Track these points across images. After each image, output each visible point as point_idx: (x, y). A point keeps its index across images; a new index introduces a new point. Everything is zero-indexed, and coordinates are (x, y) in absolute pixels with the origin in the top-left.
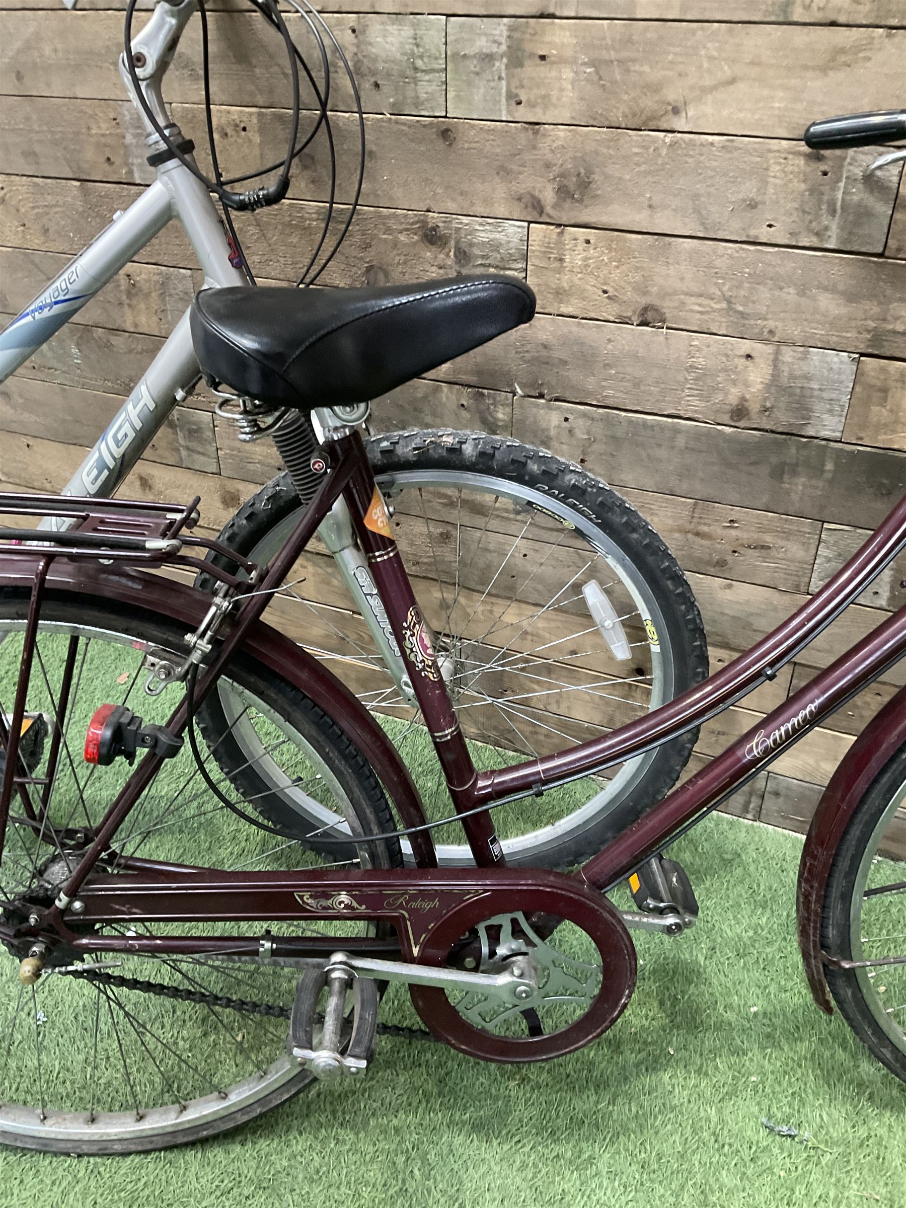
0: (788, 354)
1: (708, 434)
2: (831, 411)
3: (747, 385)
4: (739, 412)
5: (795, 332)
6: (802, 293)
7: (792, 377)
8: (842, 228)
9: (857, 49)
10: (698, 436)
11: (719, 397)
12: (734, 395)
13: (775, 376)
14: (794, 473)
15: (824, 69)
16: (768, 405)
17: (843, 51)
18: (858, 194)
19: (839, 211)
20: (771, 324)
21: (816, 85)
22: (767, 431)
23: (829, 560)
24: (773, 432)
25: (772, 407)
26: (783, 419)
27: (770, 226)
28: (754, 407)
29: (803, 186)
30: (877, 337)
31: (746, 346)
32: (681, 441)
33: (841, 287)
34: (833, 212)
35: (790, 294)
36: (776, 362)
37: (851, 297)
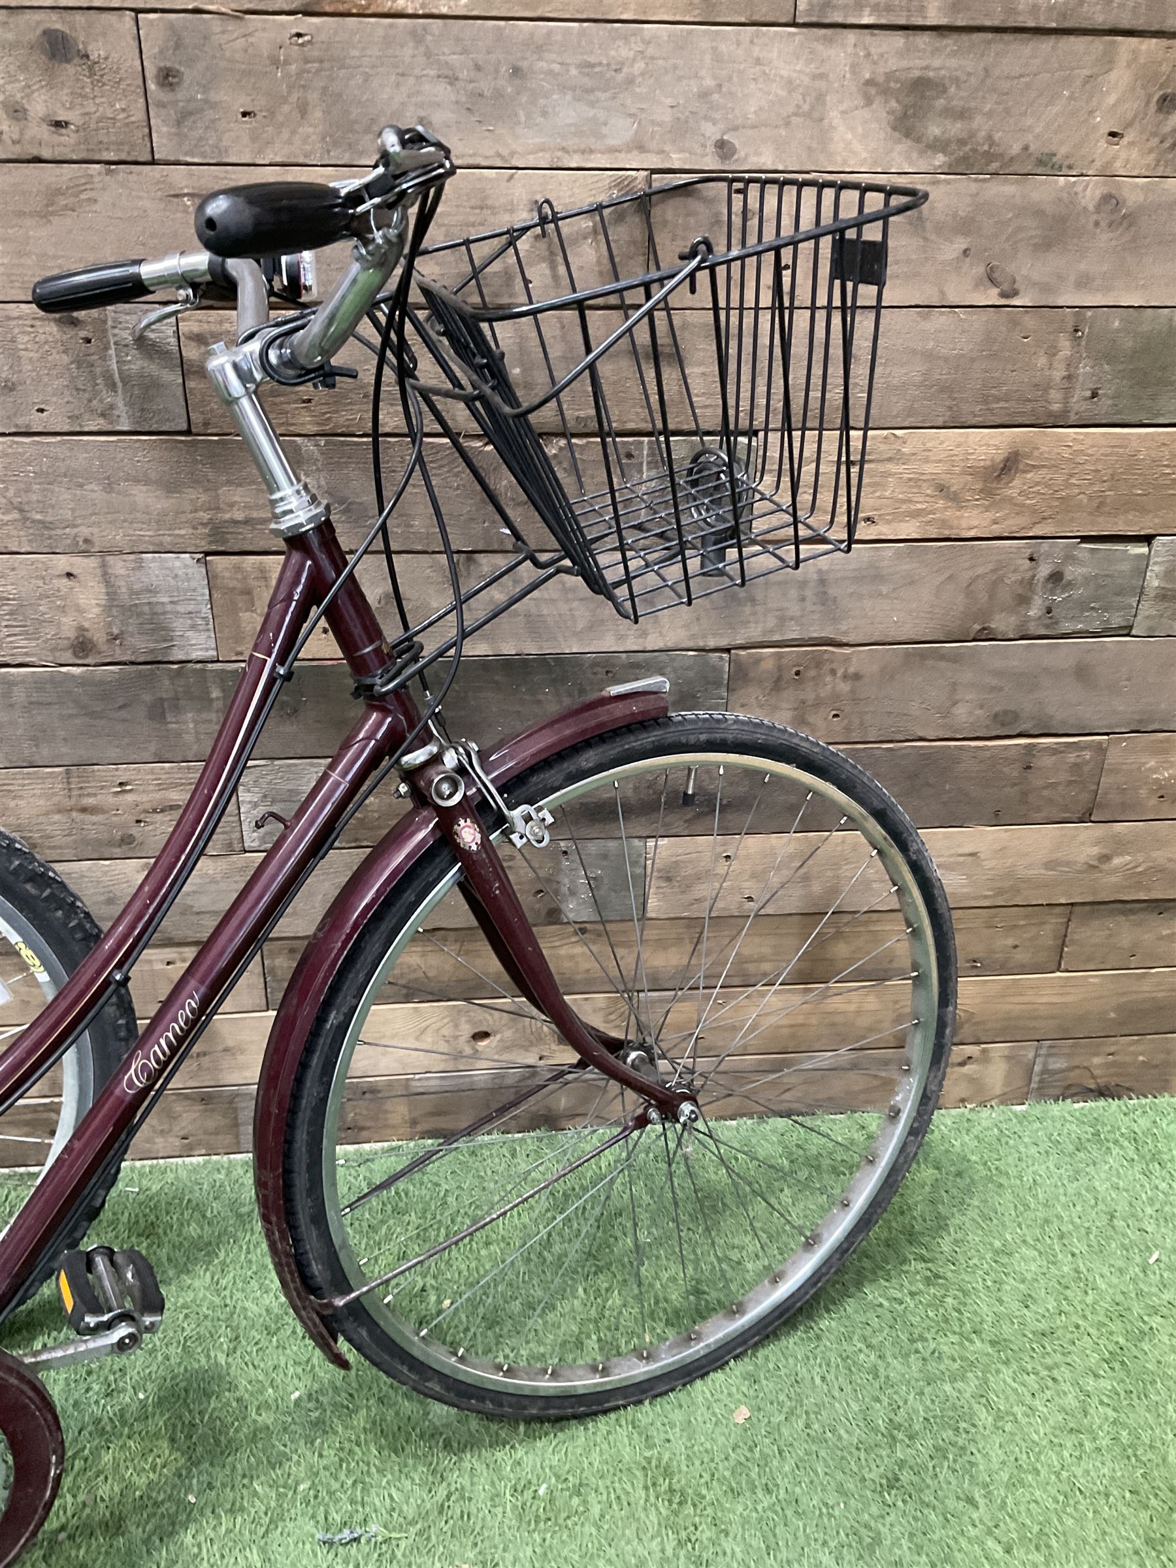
0: (118, 566)
1: (52, 679)
2: (193, 627)
3: (80, 610)
4: (82, 647)
5: (118, 537)
6: (109, 488)
7: (132, 593)
8: (130, 404)
9: (76, 189)
10: (39, 684)
11: (49, 632)
12: (68, 626)
13: (112, 595)
14: (177, 709)
15: (44, 215)
16: (116, 631)
17: (58, 192)
18: (136, 363)
19: (120, 385)
20: (84, 531)
21: (41, 235)
22: (125, 664)
23: (255, 805)
24: (132, 663)
25: (122, 633)
26: (140, 645)
27: (41, 411)
28: (99, 637)
29: (66, 359)
30: (217, 530)
31: (62, 563)
32: (19, 695)
33: (153, 475)
34: (113, 387)
35: (94, 491)
36: (106, 578)
37: (171, 487)
